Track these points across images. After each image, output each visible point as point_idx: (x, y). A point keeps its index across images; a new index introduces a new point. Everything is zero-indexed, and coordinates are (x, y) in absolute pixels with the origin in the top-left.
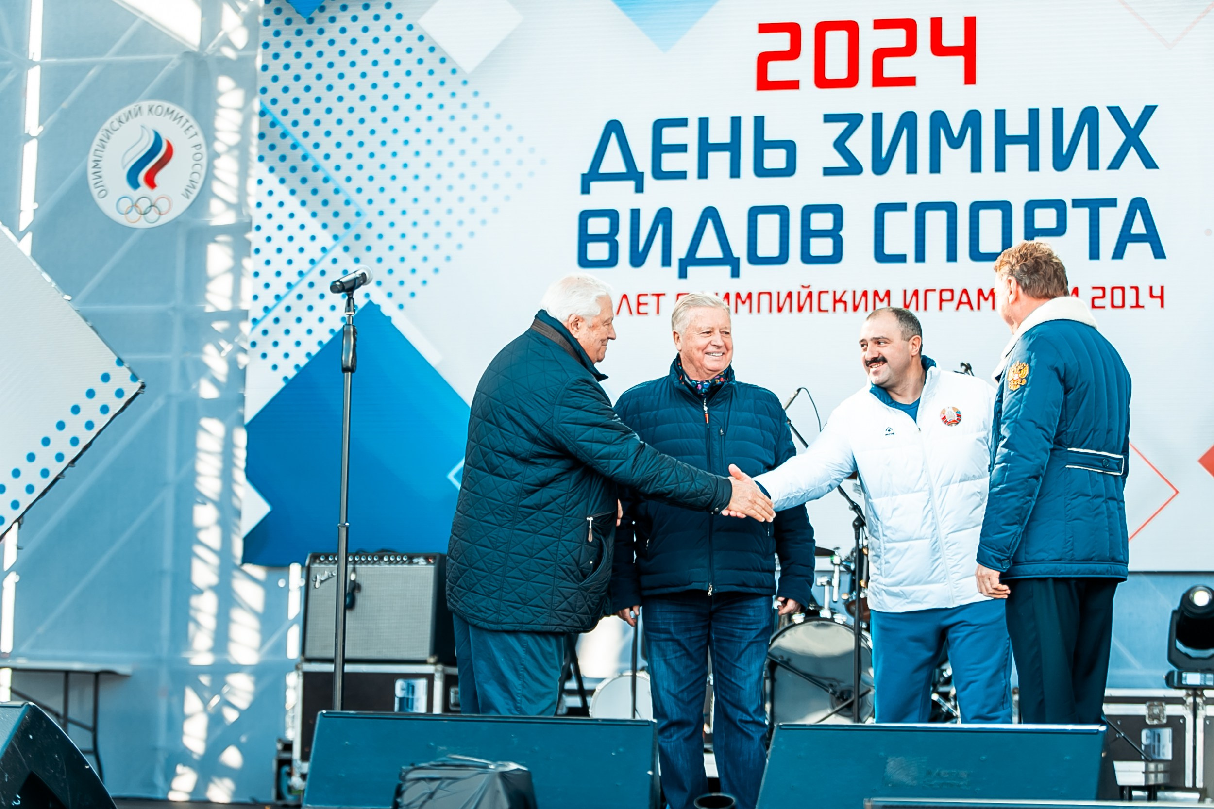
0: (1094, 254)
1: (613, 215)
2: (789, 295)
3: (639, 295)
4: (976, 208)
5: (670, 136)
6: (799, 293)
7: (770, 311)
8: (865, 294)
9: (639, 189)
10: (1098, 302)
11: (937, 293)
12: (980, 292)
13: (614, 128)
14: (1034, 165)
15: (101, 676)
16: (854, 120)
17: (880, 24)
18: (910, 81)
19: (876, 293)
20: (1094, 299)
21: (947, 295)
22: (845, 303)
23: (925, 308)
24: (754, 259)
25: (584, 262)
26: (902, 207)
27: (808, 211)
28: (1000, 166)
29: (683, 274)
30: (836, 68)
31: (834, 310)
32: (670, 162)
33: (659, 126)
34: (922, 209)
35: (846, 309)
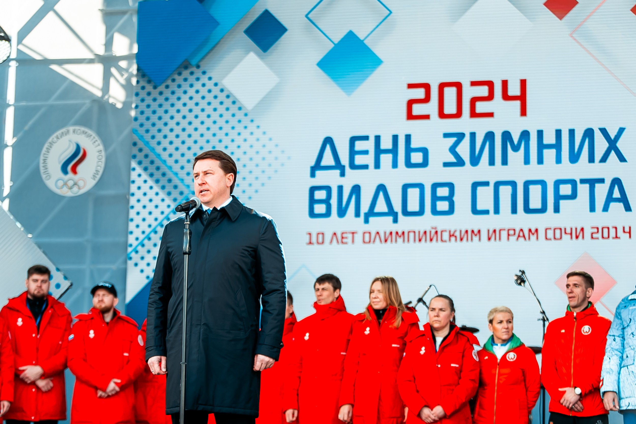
0: (592, 209)
1: (328, 189)
2: (425, 232)
3: (343, 233)
4: (527, 184)
5: (359, 145)
6: (430, 232)
7: (415, 240)
8: (467, 232)
9: (343, 174)
10: (594, 236)
11: (506, 231)
12: (530, 230)
13: (328, 141)
14: (559, 160)
16: (460, 136)
17: (474, 84)
18: (491, 115)
19: (473, 231)
20: (592, 234)
21: (511, 232)
22: (456, 237)
23: (500, 239)
24: (406, 213)
25: (312, 214)
26: (486, 184)
27: (435, 186)
28: (540, 161)
29: (366, 221)
30: (450, 108)
31: (450, 240)
32: (359, 160)
33: (353, 140)
34: (498, 184)
35: (456, 240)
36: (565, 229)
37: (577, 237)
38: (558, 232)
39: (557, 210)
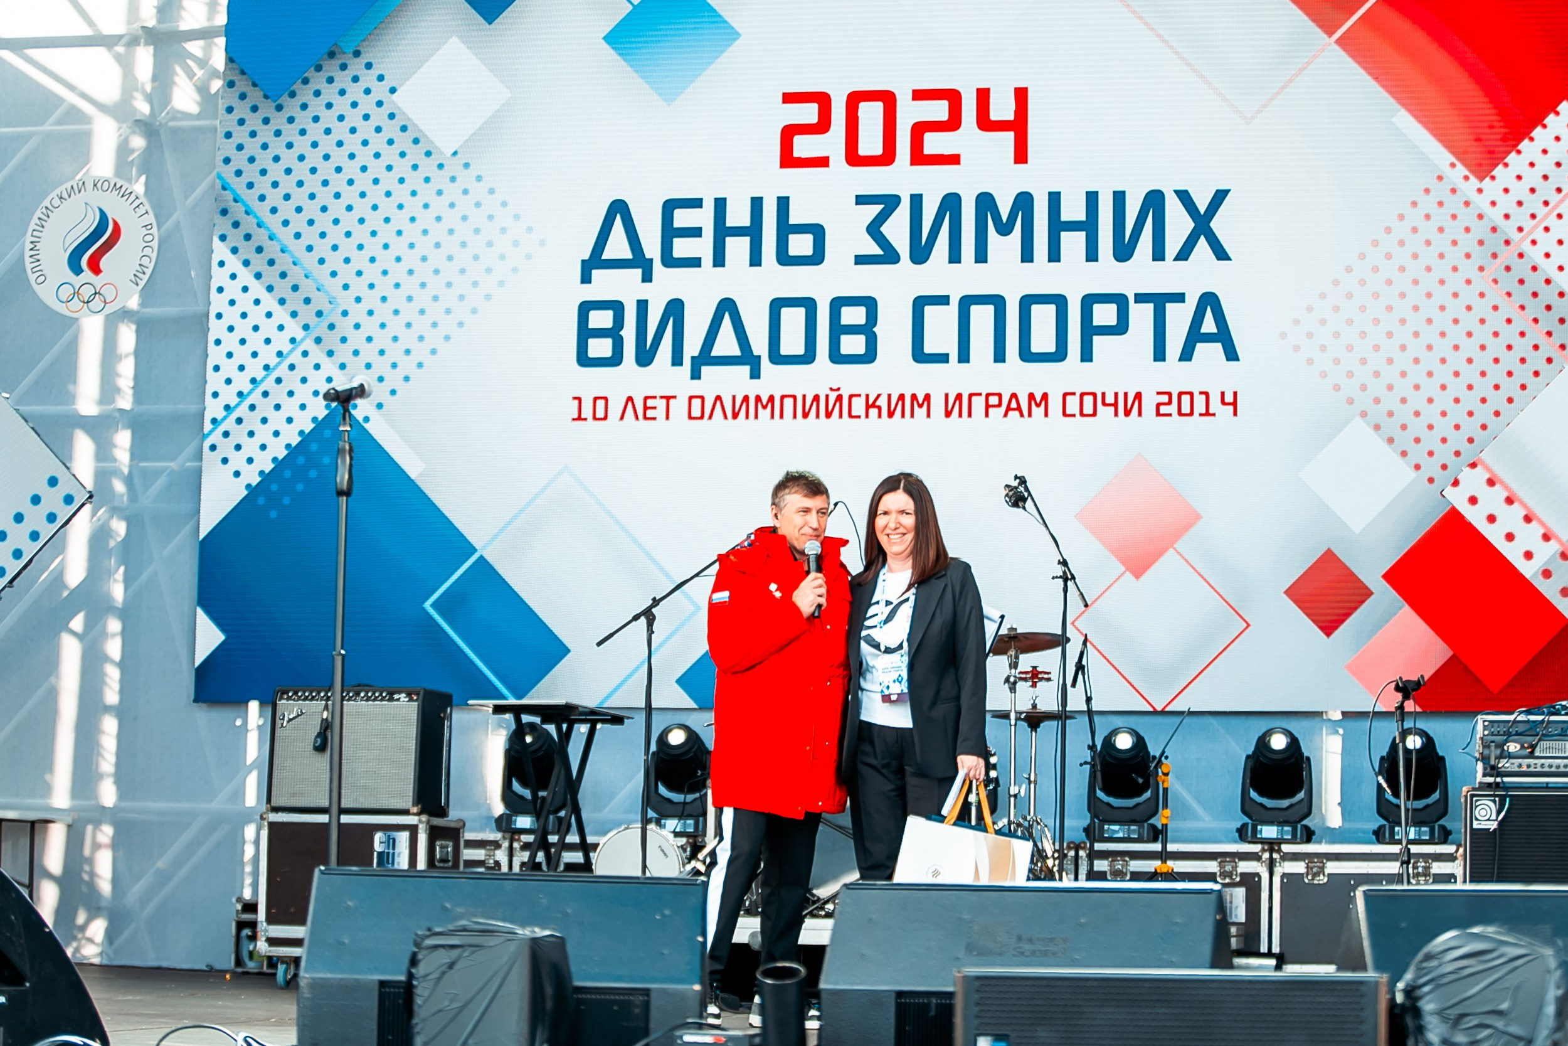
0: (1160, 354)
1: (617, 307)
2: (816, 398)
3: (646, 398)
4: (1027, 302)
5: (683, 218)
6: (827, 396)
7: (795, 416)
9: (647, 278)
10: (1163, 410)
11: (983, 398)
12: (1031, 396)
13: (619, 209)
14: (1092, 255)
15: (37, 825)
16: (890, 203)
17: (919, 95)
18: (954, 160)
19: (914, 397)
20: (1158, 405)
21: (993, 400)
22: (879, 408)
23: (970, 415)
24: (777, 358)
25: (584, 359)
26: (944, 300)
27: (837, 304)
28: (1054, 255)
29: (696, 375)
30: (870, 143)
31: (867, 416)
32: (682, 248)
33: (670, 206)
34: (967, 302)
35: (880, 415)
36: (1103, 394)
37: (1127, 413)
38: (1088, 400)
39: (1087, 355)
